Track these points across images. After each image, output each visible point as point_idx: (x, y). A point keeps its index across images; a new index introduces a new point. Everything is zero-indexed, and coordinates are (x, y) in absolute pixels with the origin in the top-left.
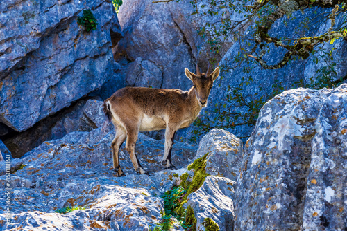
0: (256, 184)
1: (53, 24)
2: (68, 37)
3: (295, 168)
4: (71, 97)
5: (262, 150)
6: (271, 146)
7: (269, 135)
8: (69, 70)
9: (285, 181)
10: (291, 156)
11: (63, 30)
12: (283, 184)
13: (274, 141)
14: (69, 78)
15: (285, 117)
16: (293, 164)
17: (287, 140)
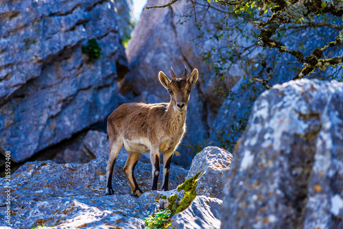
0: (246, 192)
1: (56, 52)
2: (71, 66)
3: (294, 172)
4: (72, 129)
5: (254, 150)
6: (266, 145)
7: (264, 132)
8: (71, 101)
9: (282, 187)
10: (290, 157)
11: (66, 59)
12: (279, 192)
13: (269, 139)
14: (70, 108)
15: (284, 111)
16: (292, 168)
17: (286, 137)
